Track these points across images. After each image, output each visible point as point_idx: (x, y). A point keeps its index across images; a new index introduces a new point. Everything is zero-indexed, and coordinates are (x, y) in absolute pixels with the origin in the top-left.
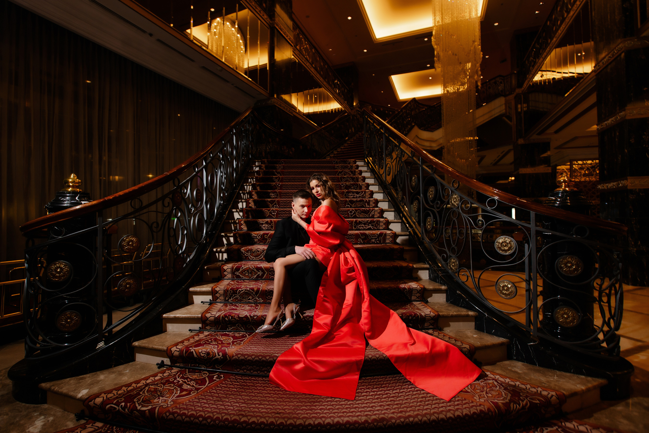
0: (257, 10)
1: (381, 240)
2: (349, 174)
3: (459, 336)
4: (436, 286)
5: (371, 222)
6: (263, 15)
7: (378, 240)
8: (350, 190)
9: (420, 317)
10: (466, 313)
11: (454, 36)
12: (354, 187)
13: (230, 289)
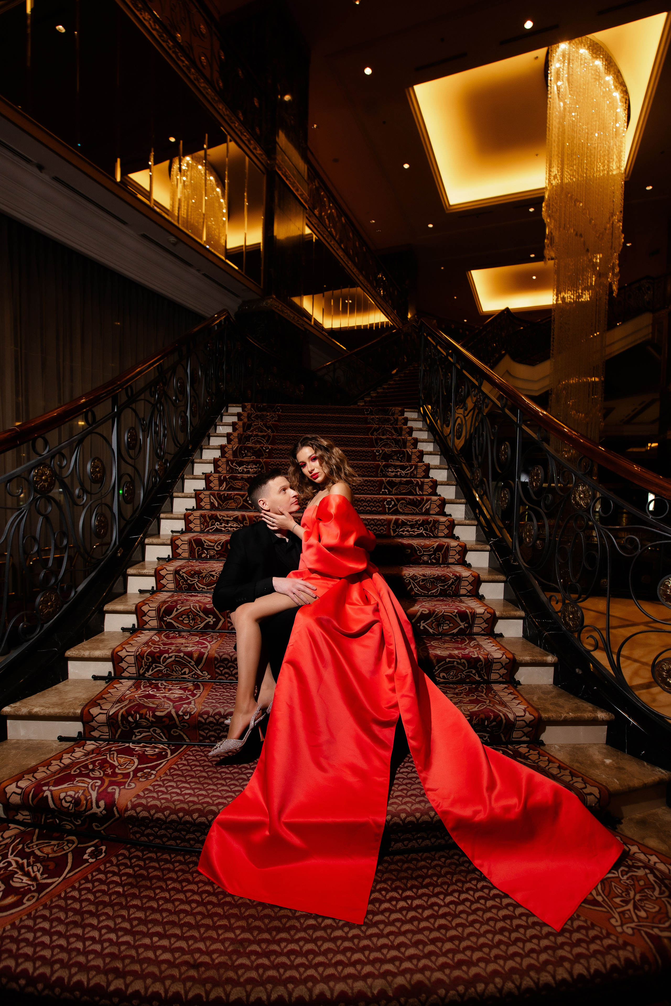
0: (244, 138)
1: (439, 557)
2: (391, 432)
3: (577, 761)
4: (537, 653)
5: (425, 523)
6: (255, 149)
7: (435, 558)
8: (391, 462)
9: (504, 721)
10: (593, 715)
11: (580, 202)
12: (398, 457)
13: (147, 655)
